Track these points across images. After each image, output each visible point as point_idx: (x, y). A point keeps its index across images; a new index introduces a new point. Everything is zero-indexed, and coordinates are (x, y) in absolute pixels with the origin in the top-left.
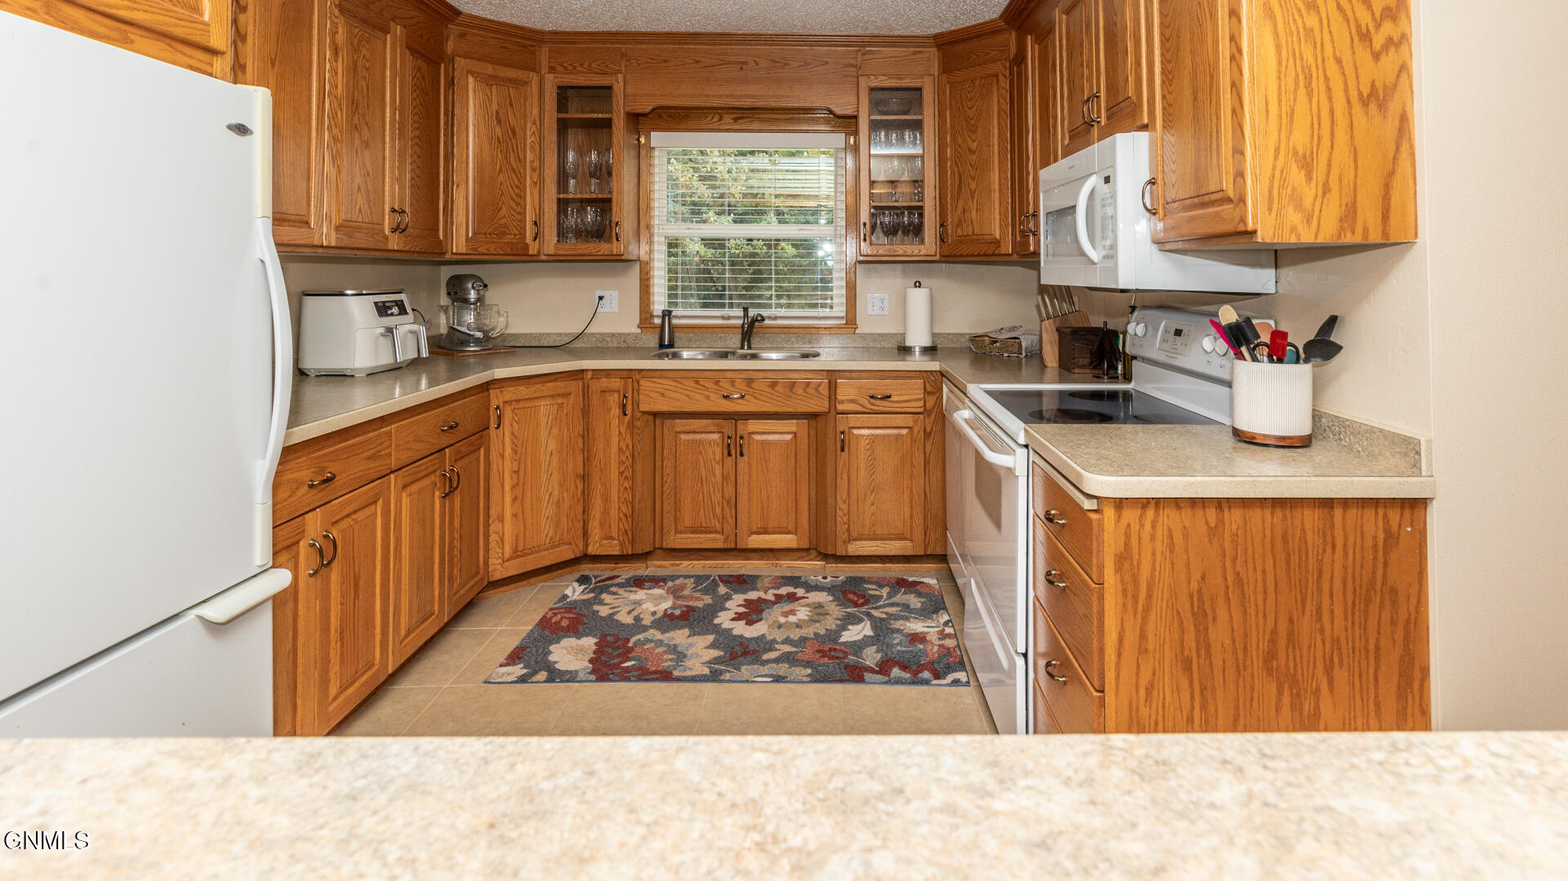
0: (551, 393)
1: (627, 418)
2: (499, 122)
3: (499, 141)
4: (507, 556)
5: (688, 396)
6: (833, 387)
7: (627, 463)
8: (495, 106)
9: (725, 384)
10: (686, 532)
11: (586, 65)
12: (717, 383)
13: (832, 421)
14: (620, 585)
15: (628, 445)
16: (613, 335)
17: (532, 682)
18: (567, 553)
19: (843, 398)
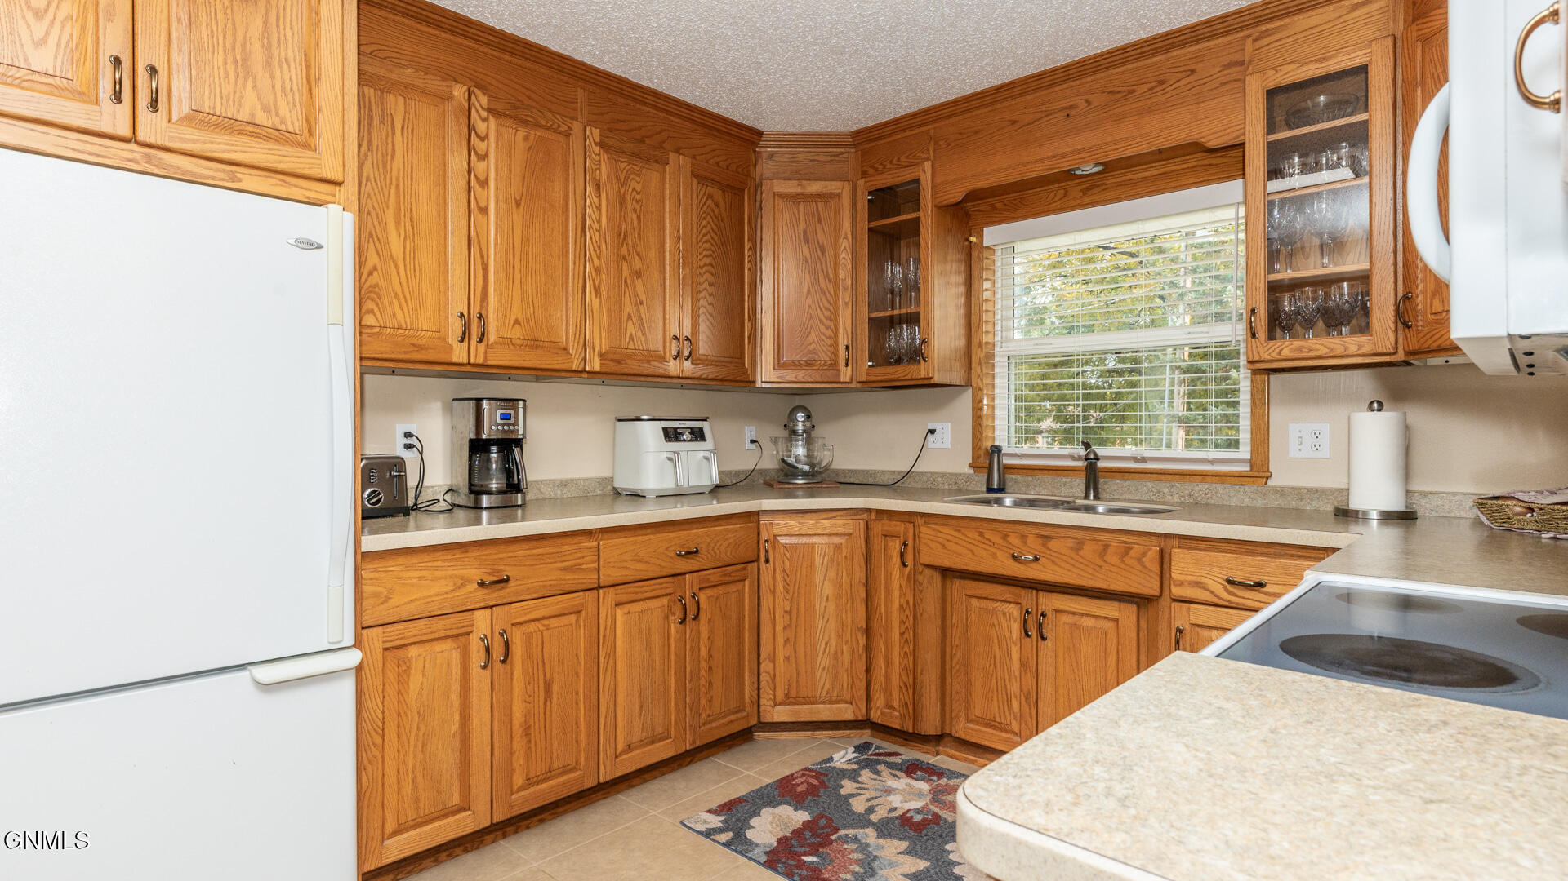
0: (827, 531)
1: (908, 569)
2: (807, 241)
3: (807, 261)
4: (779, 699)
5: (972, 551)
6: (1164, 559)
7: (907, 624)
8: (802, 225)
9: (1014, 540)
10: (978, 723)
11: (895, 161)
12: (1005, 537)
13: (1167, 610)
14: (891, 766)
15: (908, 603)
16: (944, 475)
17: (713, 840)
18: (847, 713)
19: (1181, 578)
